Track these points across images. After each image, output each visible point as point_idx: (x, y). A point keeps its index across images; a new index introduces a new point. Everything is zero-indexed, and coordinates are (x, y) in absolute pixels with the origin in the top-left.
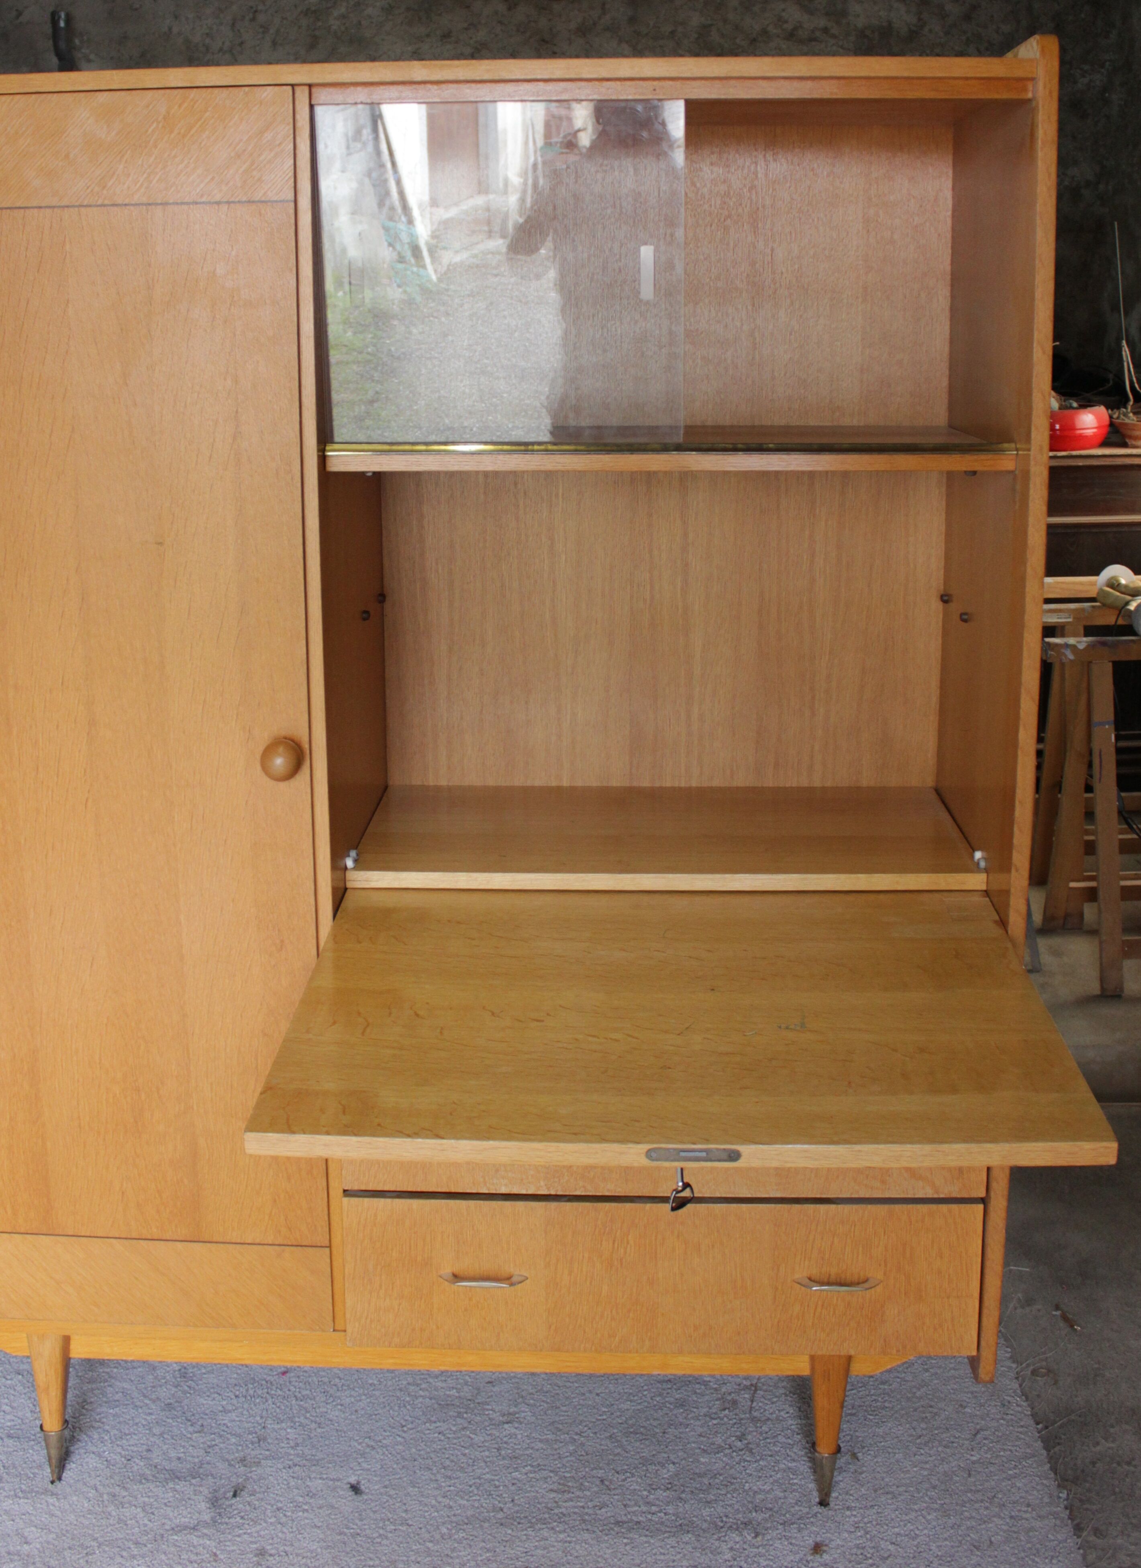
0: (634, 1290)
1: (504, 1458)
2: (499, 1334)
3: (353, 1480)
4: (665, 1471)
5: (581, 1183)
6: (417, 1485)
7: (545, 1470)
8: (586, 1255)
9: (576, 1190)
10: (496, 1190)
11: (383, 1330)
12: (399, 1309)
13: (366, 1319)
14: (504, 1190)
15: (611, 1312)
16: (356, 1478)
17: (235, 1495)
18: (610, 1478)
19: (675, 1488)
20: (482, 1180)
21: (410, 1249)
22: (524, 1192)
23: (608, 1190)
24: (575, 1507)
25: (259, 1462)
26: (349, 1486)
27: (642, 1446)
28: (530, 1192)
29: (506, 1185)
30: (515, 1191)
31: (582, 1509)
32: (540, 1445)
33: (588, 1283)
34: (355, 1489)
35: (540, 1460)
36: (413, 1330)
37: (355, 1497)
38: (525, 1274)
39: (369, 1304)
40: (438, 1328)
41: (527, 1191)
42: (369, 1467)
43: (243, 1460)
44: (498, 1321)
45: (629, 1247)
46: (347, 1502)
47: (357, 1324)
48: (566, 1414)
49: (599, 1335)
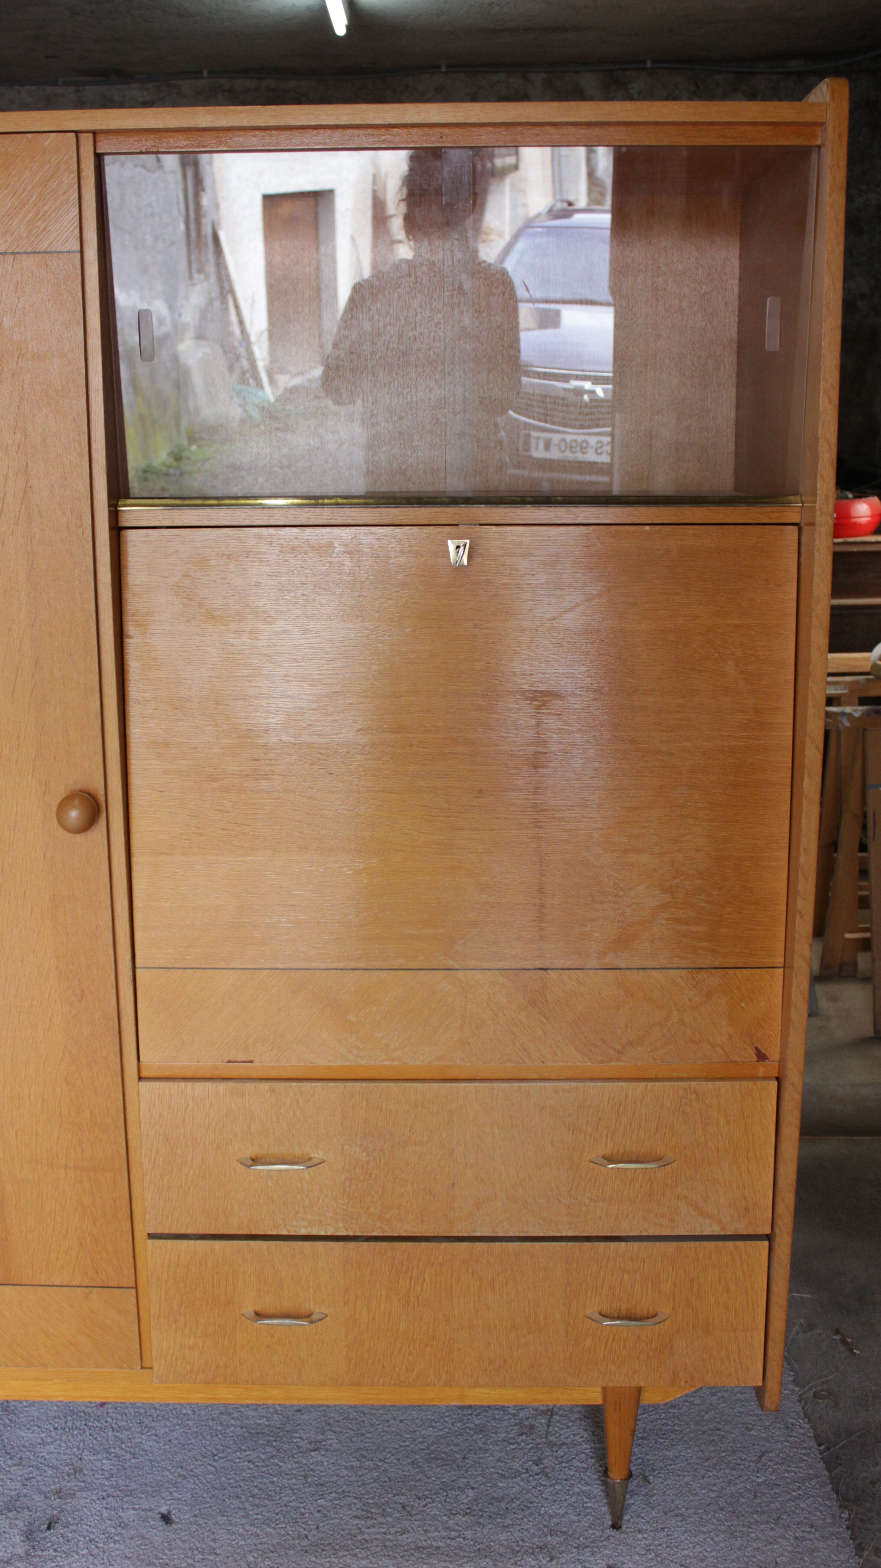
0: (431, 1326)
1: (310, 1486)
2: (300, 1369)
3: (164, 1509)
4: (464, 1496)
5: (378, 1224)
6: (226, 1514)
7: (349, 1496)
8: (384, 1293)
9: (373, 1231)
10: (296, 1232)
11: (188, 1367)
12: (203, 1347)
13: (172, 1356)
14: (303, 1232)
15: (409, 1347)
16: (167, 1507)
17: (49, 1528)
18: (412, 1503)
19: (474, 1513)
20: (281, 1222)
21: (213, 1289)
22: (323, 1233)
23: (405, 1231)
24: (379, 1533)
25: (74, 1494)
26: (160, 1515)
27: (442, 1472)
28: (329, 1233)
29: (305, 1227)
30: (314, 1232)
31: (384, 1535)
32: (345, 1472)
33: (386, 1319)
34: (166, 1519)
35: (344, 1487)
36: (218, 1366)
37: (165, 1527)
38: (325, 1312)
39: (174, 1342)
40: (241, 1364)
41: (326, 1232)
42: (180, 1496)
43: (59, 1492)
44: (299, 1356)
45: (425, 1284)
46: (158, 1533)
47: (163, 1362)
48: (371, 1440)
49: (397, 1369)
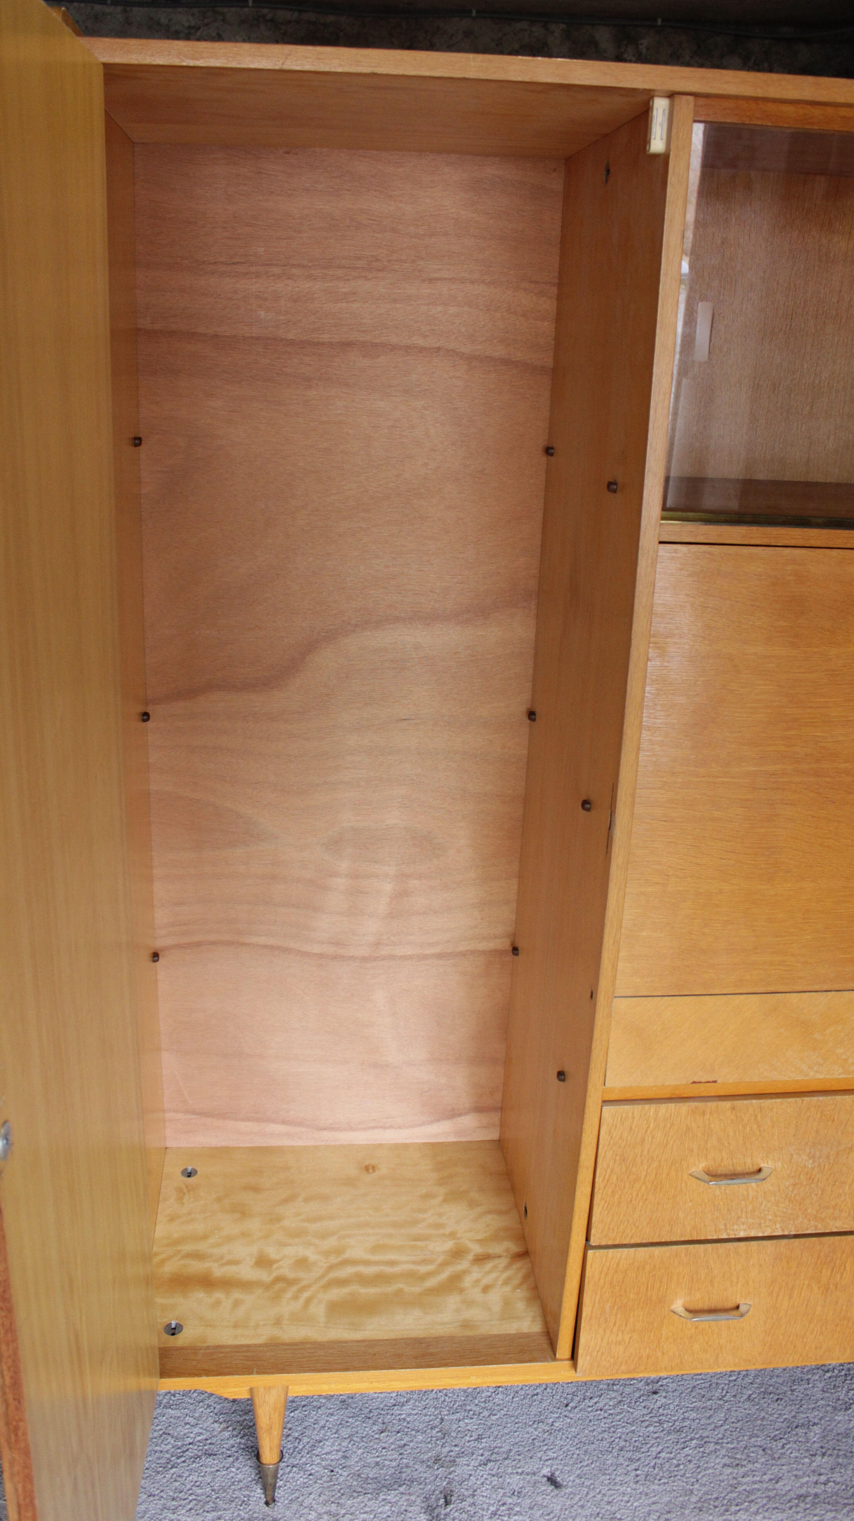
0: (844, 1308)
2: (718, 1354)
3: (546, 1471)
5: (812, 1223)
6: (607, 1472)
7: (709, 1442)
8: (806, 1282)
9: (808, 1229)
10: (735, 1235)
11: (612, 1360)
12: (629, 1342)
13: (598, 1352)
14: (742, 1234)
15: (821, 1328)
16: (549, 1469)
17: (447, 1503)
18: (770, 1445)
20: (723, 1227)
21: (647, 1290)
22: (760, 1235)
23: (836, 1227)
24: (755, 1483)
25: (454, 1461)
26: (545, 1479)
28: (766, 1234)
29: (745, 1230)
30: (753, 1234)
31: (761, 1484)
33: (804, 1305)
34: (552, 1480)
35: (701, 1431)
36: (641, 1358)
37: (556, 1492)
38: (749, 1303)
39: (602, 1340)
40: (663, 1354)
41: (763, 1233)
42: (555, 1455)
43: (437, 1460)
44: (719, 1343)
45: (845, 1272)
47: (588, 1358)
49: (807, 1348)
